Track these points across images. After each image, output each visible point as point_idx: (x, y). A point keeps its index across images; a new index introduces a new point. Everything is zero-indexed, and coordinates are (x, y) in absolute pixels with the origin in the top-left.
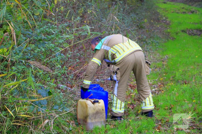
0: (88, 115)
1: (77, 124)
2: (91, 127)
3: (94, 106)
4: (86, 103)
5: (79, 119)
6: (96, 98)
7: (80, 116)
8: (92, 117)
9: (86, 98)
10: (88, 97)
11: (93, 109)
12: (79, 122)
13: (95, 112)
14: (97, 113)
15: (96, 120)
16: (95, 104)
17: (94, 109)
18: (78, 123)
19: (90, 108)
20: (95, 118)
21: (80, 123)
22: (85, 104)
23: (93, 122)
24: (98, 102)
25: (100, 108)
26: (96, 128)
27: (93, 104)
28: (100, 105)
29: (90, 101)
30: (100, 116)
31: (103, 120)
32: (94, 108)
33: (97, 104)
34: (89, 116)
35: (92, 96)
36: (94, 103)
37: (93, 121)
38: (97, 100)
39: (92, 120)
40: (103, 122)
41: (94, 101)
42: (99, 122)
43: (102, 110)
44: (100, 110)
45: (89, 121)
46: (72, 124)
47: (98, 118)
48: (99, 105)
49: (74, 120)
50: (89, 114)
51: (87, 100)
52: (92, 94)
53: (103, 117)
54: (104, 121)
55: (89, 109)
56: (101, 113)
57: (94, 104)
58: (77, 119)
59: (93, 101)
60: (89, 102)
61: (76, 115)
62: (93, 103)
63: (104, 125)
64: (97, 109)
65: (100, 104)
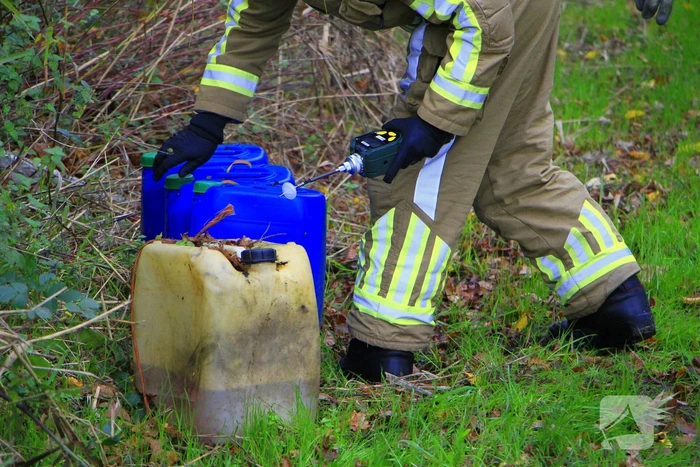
0: (209, 341)
1: (134, 399)
2: (229, 420)
3: (247, 286)
4: (191, 266)
5: (142, 368)
6: (255, 236)
7: (150, 351)
8: (235, 355)
9: (192, 234)
10: (205, 228)
11: (239, 303)
12: (143, 389)
13: (250, 322)
14: (267, 330)
15: (262, 377)
16: (252, 275)
17: (248, 305)
18: (141, 395)
19: (220, 295)
20: (253, 363)
21: (150, 397)
22: (184, 270)
23: (238, 390)
24: (271, 257)
25: (283, 297)
26: (257, 430)
27: (239, 275)
28: (283, 280)
29: (221, 250)
30: (285, 351)
31: (301, 375)
32: (249, 298)
33: (264, 273)
34: (214, 346)
35: (228, 219)
36: (244, 264)
37: (244, 381)
38: (263, 245)
39: (233, 374)
40: (303, 390)
41: (243, 253)
42: (276, 386)
43: (295, 307)
44: (282, 309)
45: (214, 380)
46: (100, 401)
47: (271, 361)
48: (277, 280)
49: (112, 375)
50: (218, 337)
51: (197, 244)
52: (230, 210)
53: (302, 360)
54: (310, 384)
55: (212, 300)
56: (292, 331)
57: (246, 274)
58: (128, 367)
59: (239, 250)
60: (213, 260)
61: (127, 344)
62: (238, 268)
63: (308, 403)
64: (265, 302)
65: (284, 272)
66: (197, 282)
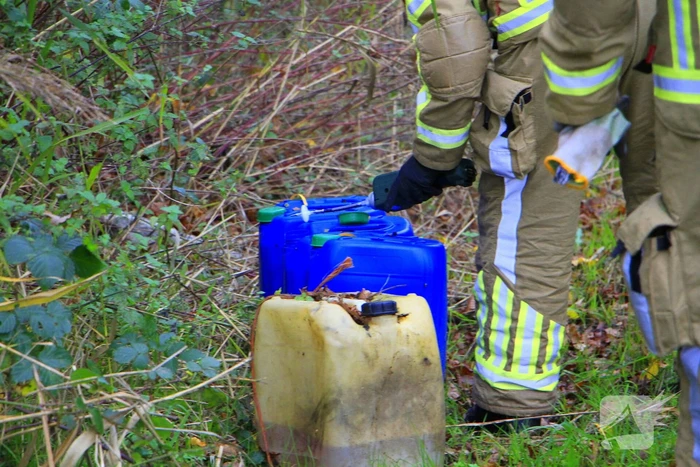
0: (334, 396)
1: (258, 458)
3: (368, 340)
4: (311, 321)
5: (265, 425)
6: (375, 288)
7: (273, 408)
8: (358, 410)
9: (311, 289)
10: (324, 282)
11: (361, 357)
12: (266, 448)
13: (373, 376)
14: (390, 383)
15: (387, 432)
16: (373, 328)
17: (369, 360)
18: (264, 453)
19: (341, 350)
20: (377, 418)
21: (273, 456)
22: (304, 326)
23: (363, 446)
24: (391, 309)
25: (405, 350)
27: (360, 329)
28: (404, 333)
29: (340, 304)
30: (409, 405)
31: (425, 430)
32: (371, 352)
33: (384, 326)
34: (336, 402)
35: (346, 273)
36: (364, 317)
37: (367, 437)
38: (383, 297)
39: (357, 430)
40: (429, 445)
41: (363, 306)
42: (401, 441)
43: (418, 360)
44: (405, 362)
45: (337, 437)
46: (224, 461)
47: (395, 415)
48: (399, 332)
49: (235, 434)
50: (340, 393)
51: (316, 298)
52: (348, 263)
53: (426, 413)
54: (436, 438)
55: (333, 357)
56: (416, 385)
57: (367, 328)
58: (250, 426)
59: (358, 304)
60: (332, 314)
61: (249, 402)
62: (358, 322)
63: (434, 458)
64: (386, 356)
65: (405, 324)
66: (317, 337)
